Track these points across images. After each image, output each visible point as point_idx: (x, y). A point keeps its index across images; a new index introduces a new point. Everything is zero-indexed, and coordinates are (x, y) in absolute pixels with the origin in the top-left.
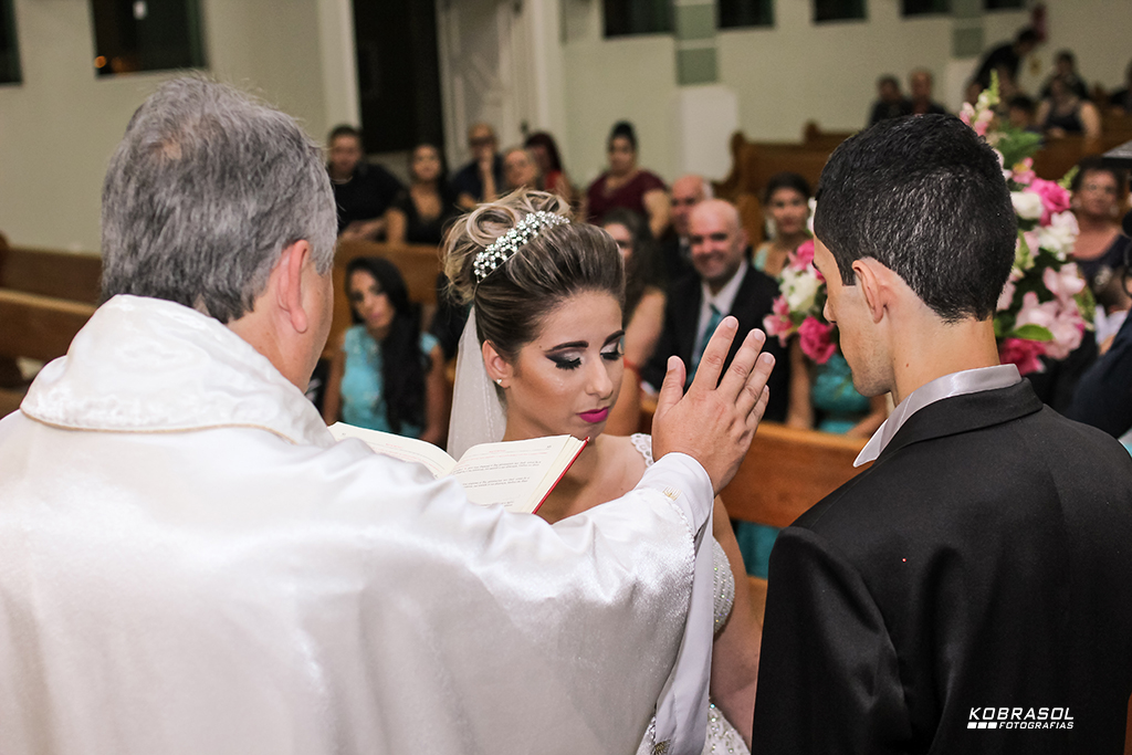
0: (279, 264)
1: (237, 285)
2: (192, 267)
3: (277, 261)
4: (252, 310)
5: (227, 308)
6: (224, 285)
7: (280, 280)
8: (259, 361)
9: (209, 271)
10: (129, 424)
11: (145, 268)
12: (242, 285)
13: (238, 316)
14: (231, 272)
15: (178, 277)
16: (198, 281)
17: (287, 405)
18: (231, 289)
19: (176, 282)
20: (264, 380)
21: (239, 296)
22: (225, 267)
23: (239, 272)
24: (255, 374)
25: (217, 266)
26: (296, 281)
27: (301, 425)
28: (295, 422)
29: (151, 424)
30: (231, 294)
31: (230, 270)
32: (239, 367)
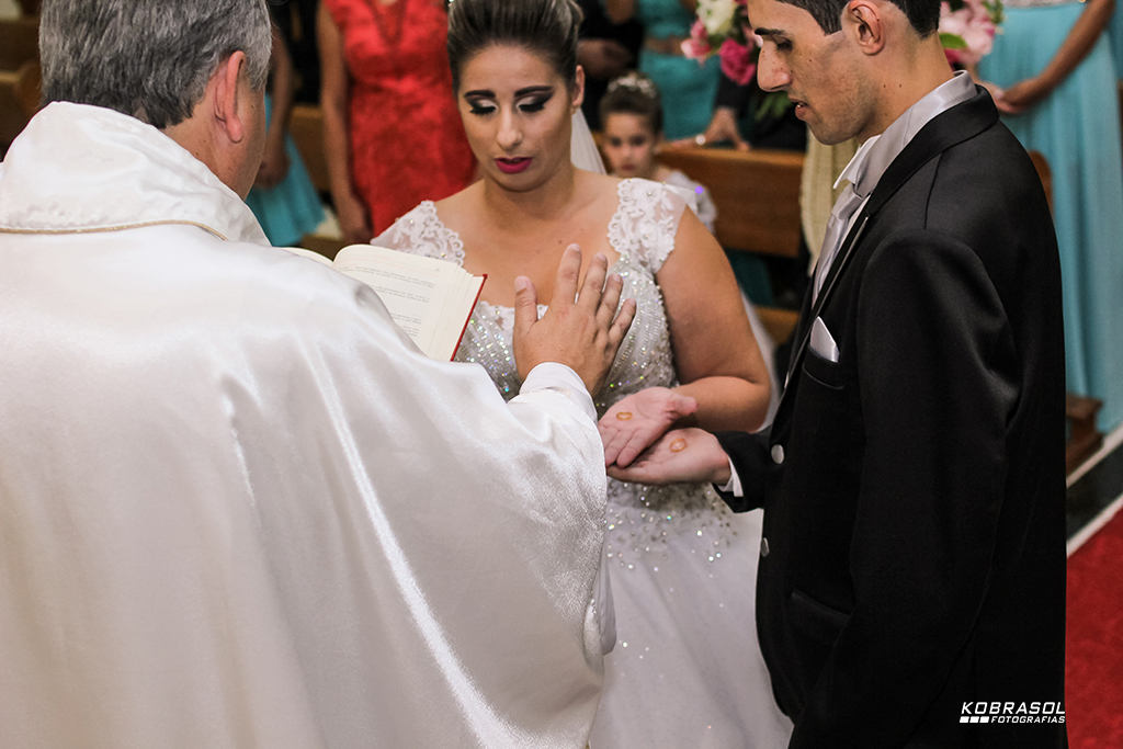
0: (217, 73)
1: (176, 90)
2: (133, 69)
3: (215, 69)
4: (191, 116)
5: (165, 113)
6: (163, 90)
7: (217, 89)
8: (198, 166)
9: (149, 74)
10: (71, 224)
11: (86, 70)
12: (181, 90)
13: (176, 121)
14: (171, 77)
15: (119, 80)
16: (138, 83)
17: (225, 206)
18: (170, 94)
19: (117, 85)
20: (202, 183)
21: (178, 101)
22: (165, 72)
23: (178, 78)
24: (193, 177)
25: (157, 70)
26: (233, 90)
27: (238, 228)
28: (232, 223)
29: (92, 223)
30: (170, 98)
31: (170, 74)
32: (177, 170)
